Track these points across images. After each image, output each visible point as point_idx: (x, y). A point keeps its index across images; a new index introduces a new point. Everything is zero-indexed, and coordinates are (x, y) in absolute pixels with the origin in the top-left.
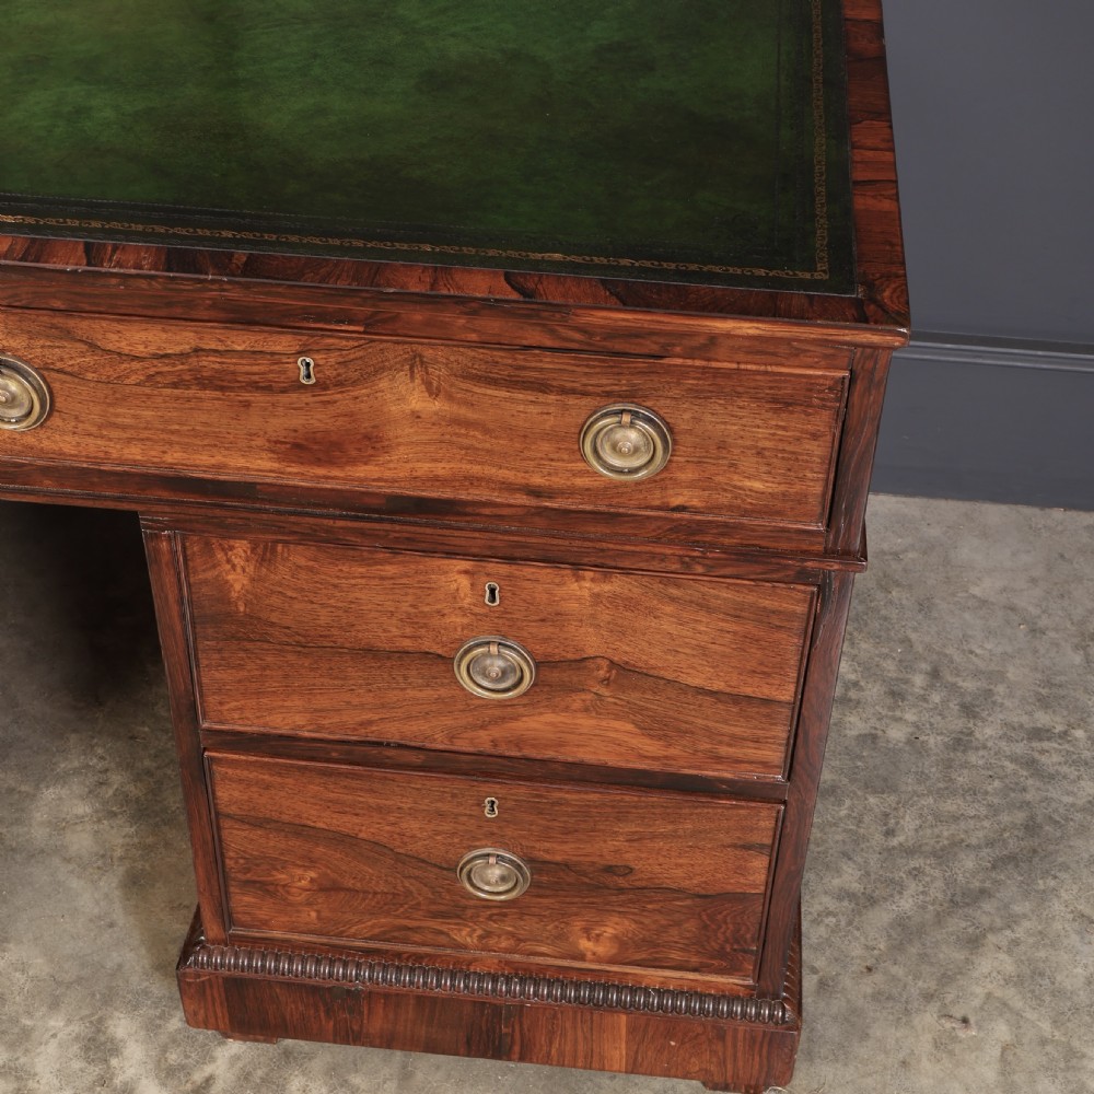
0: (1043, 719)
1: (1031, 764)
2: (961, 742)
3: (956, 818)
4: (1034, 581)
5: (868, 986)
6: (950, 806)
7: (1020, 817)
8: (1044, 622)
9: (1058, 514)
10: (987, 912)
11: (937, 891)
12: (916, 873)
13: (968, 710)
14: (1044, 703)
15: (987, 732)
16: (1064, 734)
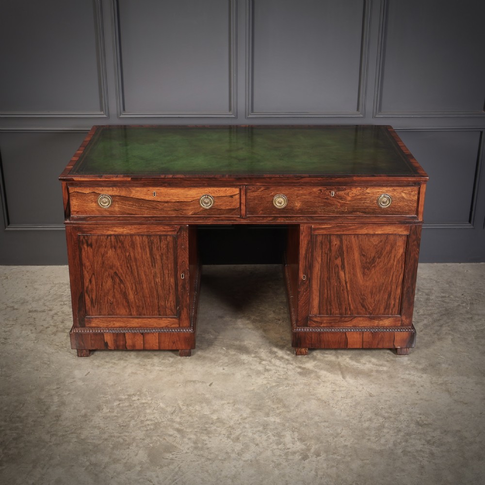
0: (443, 295)
1: (443, 301)
2: (428, 299)
3: (431, 310)
4: (434, 275)
5: (422, 333)
6: (428, 308)
7: (444, 309)
8: (438, 281)
9: (435, 264)
10: (442, 322)
11: (430, 320)
12: (426, 318)
13: (427, 294)
14: (443, 293)
15: (433, 297)
16: (449, 297)
